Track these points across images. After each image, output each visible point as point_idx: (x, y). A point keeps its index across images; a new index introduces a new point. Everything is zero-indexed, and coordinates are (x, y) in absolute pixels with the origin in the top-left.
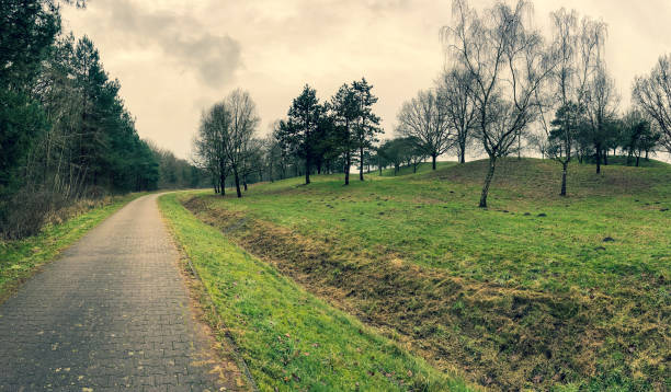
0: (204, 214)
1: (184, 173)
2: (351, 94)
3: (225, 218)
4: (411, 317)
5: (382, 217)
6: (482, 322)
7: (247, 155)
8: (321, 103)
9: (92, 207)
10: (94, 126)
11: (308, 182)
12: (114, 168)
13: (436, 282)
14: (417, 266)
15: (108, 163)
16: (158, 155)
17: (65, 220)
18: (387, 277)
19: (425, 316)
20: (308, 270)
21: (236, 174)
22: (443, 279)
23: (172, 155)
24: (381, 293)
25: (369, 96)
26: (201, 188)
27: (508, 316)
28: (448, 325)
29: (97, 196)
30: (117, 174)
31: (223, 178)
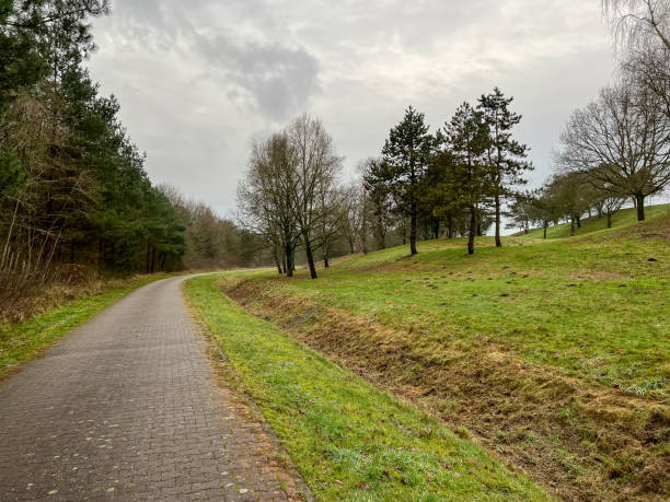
0: (256, 305)
1: (229, 243)
2: (478, 115)
3: (288, 309)
4: (499, 421)
5: (503, 299)
6: (594, 438)
7: (326, 212)
8: (432, 132)
9: (71, 298)
10: (74, 168)
11: (414, 252)
12: (108, 233)
13: (540, 381)
14: (519, 361)
15: (98, 227)
16: (185, 212)
17: (28, 316)
18: (478, 375)
19: (516, 421)
20: (383, 367)
21: (308, 243)
22: (550, 378)
23: (208, 213)
24: (467, 391)
25: (507, 114)
26: (258, 266)
27: (636, 437)
28: (544, 433)
29: (77, 280)
30: (113, 244)
31: (289, 250)
